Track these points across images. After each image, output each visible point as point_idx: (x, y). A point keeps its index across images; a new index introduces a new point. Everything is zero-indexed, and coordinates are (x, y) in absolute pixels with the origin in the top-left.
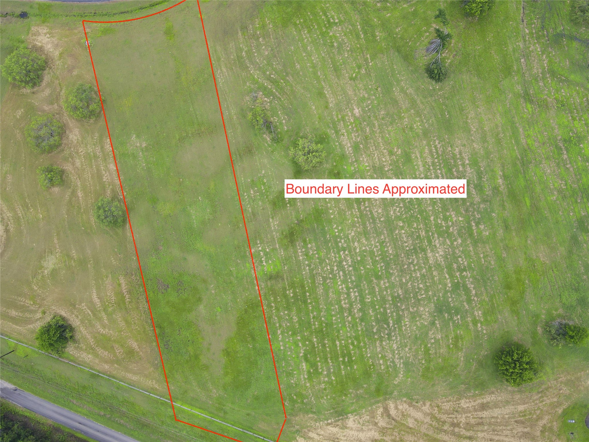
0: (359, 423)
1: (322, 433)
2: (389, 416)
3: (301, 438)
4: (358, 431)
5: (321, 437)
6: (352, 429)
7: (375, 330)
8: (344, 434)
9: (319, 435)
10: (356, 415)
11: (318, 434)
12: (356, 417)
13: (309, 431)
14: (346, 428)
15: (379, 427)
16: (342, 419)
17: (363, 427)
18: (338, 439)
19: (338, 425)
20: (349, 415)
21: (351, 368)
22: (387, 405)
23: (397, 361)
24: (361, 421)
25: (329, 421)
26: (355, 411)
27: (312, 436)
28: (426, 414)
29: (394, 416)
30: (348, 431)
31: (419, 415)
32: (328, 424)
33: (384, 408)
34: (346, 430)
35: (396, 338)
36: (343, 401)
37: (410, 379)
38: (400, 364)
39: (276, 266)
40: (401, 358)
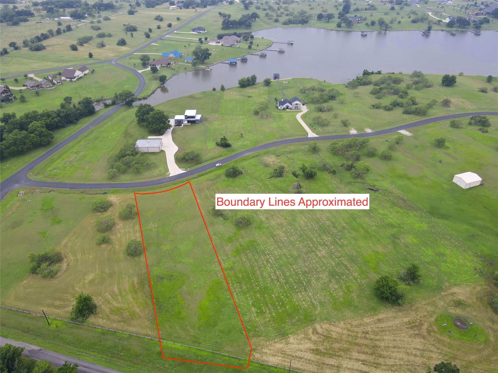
0: (298, 339)
1: (272, 348)
2: (318, 333)
3: (257, 354)
4: (298, 344)
5: (272, 351)
6: (293, 344)
7: (295, 287)
8: (288, 348)
9: (271, 350)
11: (269, 350)
12: (295, 336)
13: (262, 348)
14: (289, 343)
15: (312, 341)
16: (285, 338)
17: (301, 342)
18: (284, 351)
19: (282, 343)
20: (289, 335)
21: (285, 308)
22: (314, 327)
23: (314, 302)
24: (299, 338)
25: (276, 340)
26: (293, 332)
27: (265, 351)
28: (342, 329)
29: (321, 333)
30: (291, 345)
31: (338, 330)
32: (275, 342)
33: (313, 329)
34: (289, 345)
35: (310, 290)
36: (284, 327)
37: (325, 310)
38: (316, 303)
39: (230, 264)
40: (316, 300)
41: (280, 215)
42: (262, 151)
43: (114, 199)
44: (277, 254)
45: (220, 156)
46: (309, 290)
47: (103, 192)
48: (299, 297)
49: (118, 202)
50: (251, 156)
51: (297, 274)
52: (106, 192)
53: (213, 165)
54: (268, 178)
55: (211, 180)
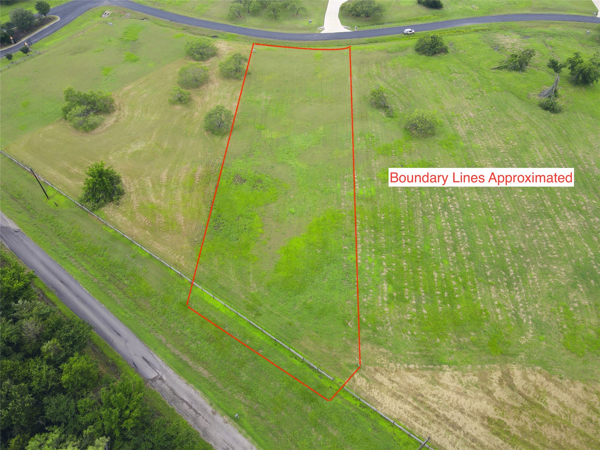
0: (461, 382)
1: (398, 379)
2: (512, 387)
3: (362, 379)
4: (458, 393)
5: (395, 385)
6: (447, 387)
7: (488, 273)
8: (433, 392)
9: (393, 382)
10: (456, 370)
11: (390, 379)
12: (456, 372)
13: (376, 370)
14: (438, 383)
15: (494, 398)
16: (432, 369)
17: (468, 391)
18: (422, 396)
19: (424, 376)
20: (445, 366)
21: (452, 306)
22: (508, 370)
23: (522, 316)
24: (464, 380)
25: (412, 366)
26: (455, 363)
27: (380, 380)
28: (577, 399)
29: (520, 387)
30: (441, 389)
31: (564, 397)
32: (409, 370)
33: (503, 373)
34: (437, 387)
35: (520, 289)
36: (437, 345)
37: (544, 343)
38: (528, 320)
39: (370, 192)
40: (529, 314)
41: (497, 133)
42: (495, 25)
43: (224, 48)
44: (468, 199)
45: (417, 20)
46: (517, 288)
47: (213, 35)
48: (491, 296)
49: (228, 52)
50: (473, 29)
51: (500, 248)
52: (218, 35)
53: (400, 30)
54: (494, 69)
55: (388, 52)
